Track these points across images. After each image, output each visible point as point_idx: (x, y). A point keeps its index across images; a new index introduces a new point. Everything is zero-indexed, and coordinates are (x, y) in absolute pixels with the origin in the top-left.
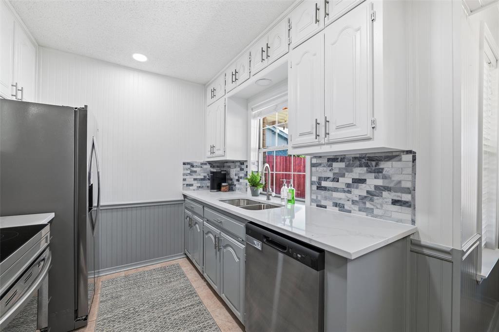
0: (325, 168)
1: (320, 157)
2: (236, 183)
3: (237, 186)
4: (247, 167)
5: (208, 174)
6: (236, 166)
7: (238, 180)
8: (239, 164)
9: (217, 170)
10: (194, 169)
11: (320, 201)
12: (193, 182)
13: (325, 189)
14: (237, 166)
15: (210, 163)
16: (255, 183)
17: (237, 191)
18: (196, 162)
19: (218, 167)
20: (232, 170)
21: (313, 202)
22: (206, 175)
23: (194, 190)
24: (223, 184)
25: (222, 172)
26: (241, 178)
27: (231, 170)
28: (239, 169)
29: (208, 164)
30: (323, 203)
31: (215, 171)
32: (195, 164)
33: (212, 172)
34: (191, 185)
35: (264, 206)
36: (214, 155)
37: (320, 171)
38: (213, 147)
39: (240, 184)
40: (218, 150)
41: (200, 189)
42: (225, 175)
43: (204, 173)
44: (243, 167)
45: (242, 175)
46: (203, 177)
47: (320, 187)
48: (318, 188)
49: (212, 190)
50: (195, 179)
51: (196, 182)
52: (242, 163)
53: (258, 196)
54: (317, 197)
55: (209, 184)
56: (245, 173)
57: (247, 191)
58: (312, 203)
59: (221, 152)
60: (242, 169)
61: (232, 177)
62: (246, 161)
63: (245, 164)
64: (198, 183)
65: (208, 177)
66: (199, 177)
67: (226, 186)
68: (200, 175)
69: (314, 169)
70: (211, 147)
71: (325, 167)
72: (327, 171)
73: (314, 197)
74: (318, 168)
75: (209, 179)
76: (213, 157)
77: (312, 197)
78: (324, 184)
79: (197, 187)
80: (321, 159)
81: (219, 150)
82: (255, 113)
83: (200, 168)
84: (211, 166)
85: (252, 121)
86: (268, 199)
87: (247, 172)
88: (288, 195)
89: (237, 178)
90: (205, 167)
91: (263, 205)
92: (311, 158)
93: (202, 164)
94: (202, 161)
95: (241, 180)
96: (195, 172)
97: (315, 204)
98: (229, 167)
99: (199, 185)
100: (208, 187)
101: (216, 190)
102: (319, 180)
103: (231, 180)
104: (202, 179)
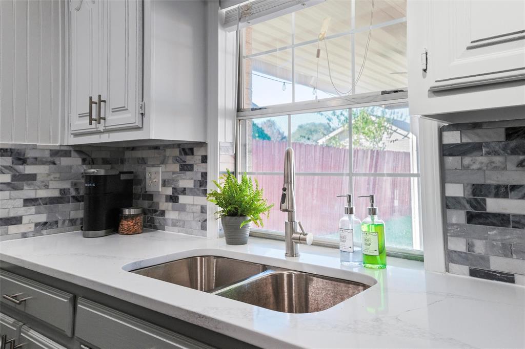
0: (498, 160)
1: (476, 126)
2: (164, 205)
3: (171, 215)
4: (204, 159)
5: (75, 185)
6: (165, 156)
7: (173, 199)
8: (176, 152)
9: (106, 170)
10: (28, 169)
11: (485, 259)
12: (21, 211)
13: (502, 220)
14: (170, 161)
15: (80, 150)
16: (240, 206)
17: (169, 232)
18: (34, 148)
19: (105, 162)
20: (153, 169)
21: (453, 261)
22: (66, 185)
23: (24, 235)
24: (127, 212)
25: (123, 177)
26: (184, 191)
27: (148, 169)
28: (176, 167)
29: (73, 153)
30: (497, 264)
31: (102, 172)
32: (30, 154)
33: (90, 178)
34: (17, 220)
35: (290, 276)
36: (101, 127)
37: (475, 167)
38: (100, 101)
39: (182, 209)
40: (115, 110)
41: (44, 232)
42: (130, 184)
43: (61, 179)
44: (189, 160)
45: (186, 182)
46: (56, 194)
47: (479, 216)
48: (471, 218)
49: (91, 233)
50: (28, 202)
51: (33, 209)
52: (187, 149)
53: (243, 243)
54: (470, 246)
55: (80, 214)
56: (199, 177)
57: (204, 228)
58: (451, 265)
59: (129, 117)
60: (186, 168)
61: (150, 188)
62: (203, 144)
63: (199, 153)
64: (37, 213)
65: (73, 193)
66: (42, 194)
67: (137, 215)
68: (46, 187)
69: (450, 160)
70: (91, 102)
71: (496, 153)
72: (505, 168)
73: (458, 245)
74: (467, 160)
75: (77, 199)
76: (99, 132)
77: (452, 247)
78: (493, 205)
79: (37, 225)
80: (479, 131)
81: (123, 109)
82: (227, 13)
83: (47, 167)
84: (84, 161)
85: (221, 33)
86: (292, 253)
87: (204, 175)
88: (367, 242)
89: (169, 191)
90: (64, 161)
91: (286, 273)
92: (441, 130)
93: (57, 152)
94: (56, 144)
95: (183, 199)
96: (32, 177)
97: (466, 269)
98: (143, 161)
99: (43, 218)
100: (73, 222)
101: (102, 232)
102: (474, 194)
103: (150, 197)
104: (53, 201)
